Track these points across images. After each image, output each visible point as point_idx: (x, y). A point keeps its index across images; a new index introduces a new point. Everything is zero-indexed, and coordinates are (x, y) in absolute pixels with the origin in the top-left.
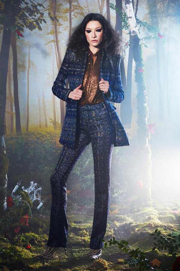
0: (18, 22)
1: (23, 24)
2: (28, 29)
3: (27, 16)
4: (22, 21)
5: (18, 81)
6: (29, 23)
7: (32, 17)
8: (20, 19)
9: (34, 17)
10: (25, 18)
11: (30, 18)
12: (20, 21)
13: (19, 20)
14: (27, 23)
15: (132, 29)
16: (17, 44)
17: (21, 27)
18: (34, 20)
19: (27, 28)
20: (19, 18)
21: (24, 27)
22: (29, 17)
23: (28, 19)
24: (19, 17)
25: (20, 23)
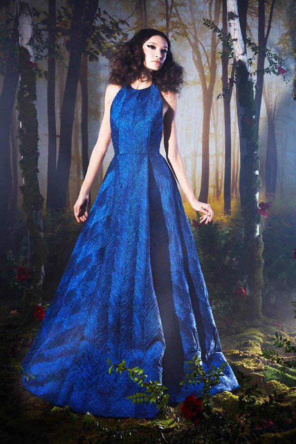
0: (91, 47)
1: (98, 50)
2: (105, 57)
3: (102, 39)
4: (97, 45)
5: (89, 134)
6: (106, 49)
7: (110, 40)
8: (94, 43)
9: (113, 39)
10: (100, 41)
11: (108, 41)
12: (93, 46)
13: (92, 44)
14: (104, 49)
15: (237, 57)
16: (88, 79)
17: (95, 54)
18: (113, 44)
19: (103, 56)
20: (91, 41)
21: (99, 54)
22: (107, 39)
23: (104, 43)
24: (92, 39)
25: (93, 49)
